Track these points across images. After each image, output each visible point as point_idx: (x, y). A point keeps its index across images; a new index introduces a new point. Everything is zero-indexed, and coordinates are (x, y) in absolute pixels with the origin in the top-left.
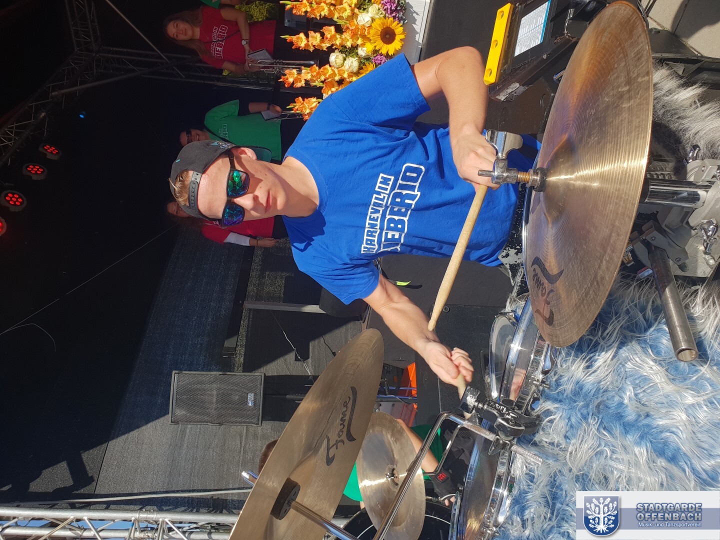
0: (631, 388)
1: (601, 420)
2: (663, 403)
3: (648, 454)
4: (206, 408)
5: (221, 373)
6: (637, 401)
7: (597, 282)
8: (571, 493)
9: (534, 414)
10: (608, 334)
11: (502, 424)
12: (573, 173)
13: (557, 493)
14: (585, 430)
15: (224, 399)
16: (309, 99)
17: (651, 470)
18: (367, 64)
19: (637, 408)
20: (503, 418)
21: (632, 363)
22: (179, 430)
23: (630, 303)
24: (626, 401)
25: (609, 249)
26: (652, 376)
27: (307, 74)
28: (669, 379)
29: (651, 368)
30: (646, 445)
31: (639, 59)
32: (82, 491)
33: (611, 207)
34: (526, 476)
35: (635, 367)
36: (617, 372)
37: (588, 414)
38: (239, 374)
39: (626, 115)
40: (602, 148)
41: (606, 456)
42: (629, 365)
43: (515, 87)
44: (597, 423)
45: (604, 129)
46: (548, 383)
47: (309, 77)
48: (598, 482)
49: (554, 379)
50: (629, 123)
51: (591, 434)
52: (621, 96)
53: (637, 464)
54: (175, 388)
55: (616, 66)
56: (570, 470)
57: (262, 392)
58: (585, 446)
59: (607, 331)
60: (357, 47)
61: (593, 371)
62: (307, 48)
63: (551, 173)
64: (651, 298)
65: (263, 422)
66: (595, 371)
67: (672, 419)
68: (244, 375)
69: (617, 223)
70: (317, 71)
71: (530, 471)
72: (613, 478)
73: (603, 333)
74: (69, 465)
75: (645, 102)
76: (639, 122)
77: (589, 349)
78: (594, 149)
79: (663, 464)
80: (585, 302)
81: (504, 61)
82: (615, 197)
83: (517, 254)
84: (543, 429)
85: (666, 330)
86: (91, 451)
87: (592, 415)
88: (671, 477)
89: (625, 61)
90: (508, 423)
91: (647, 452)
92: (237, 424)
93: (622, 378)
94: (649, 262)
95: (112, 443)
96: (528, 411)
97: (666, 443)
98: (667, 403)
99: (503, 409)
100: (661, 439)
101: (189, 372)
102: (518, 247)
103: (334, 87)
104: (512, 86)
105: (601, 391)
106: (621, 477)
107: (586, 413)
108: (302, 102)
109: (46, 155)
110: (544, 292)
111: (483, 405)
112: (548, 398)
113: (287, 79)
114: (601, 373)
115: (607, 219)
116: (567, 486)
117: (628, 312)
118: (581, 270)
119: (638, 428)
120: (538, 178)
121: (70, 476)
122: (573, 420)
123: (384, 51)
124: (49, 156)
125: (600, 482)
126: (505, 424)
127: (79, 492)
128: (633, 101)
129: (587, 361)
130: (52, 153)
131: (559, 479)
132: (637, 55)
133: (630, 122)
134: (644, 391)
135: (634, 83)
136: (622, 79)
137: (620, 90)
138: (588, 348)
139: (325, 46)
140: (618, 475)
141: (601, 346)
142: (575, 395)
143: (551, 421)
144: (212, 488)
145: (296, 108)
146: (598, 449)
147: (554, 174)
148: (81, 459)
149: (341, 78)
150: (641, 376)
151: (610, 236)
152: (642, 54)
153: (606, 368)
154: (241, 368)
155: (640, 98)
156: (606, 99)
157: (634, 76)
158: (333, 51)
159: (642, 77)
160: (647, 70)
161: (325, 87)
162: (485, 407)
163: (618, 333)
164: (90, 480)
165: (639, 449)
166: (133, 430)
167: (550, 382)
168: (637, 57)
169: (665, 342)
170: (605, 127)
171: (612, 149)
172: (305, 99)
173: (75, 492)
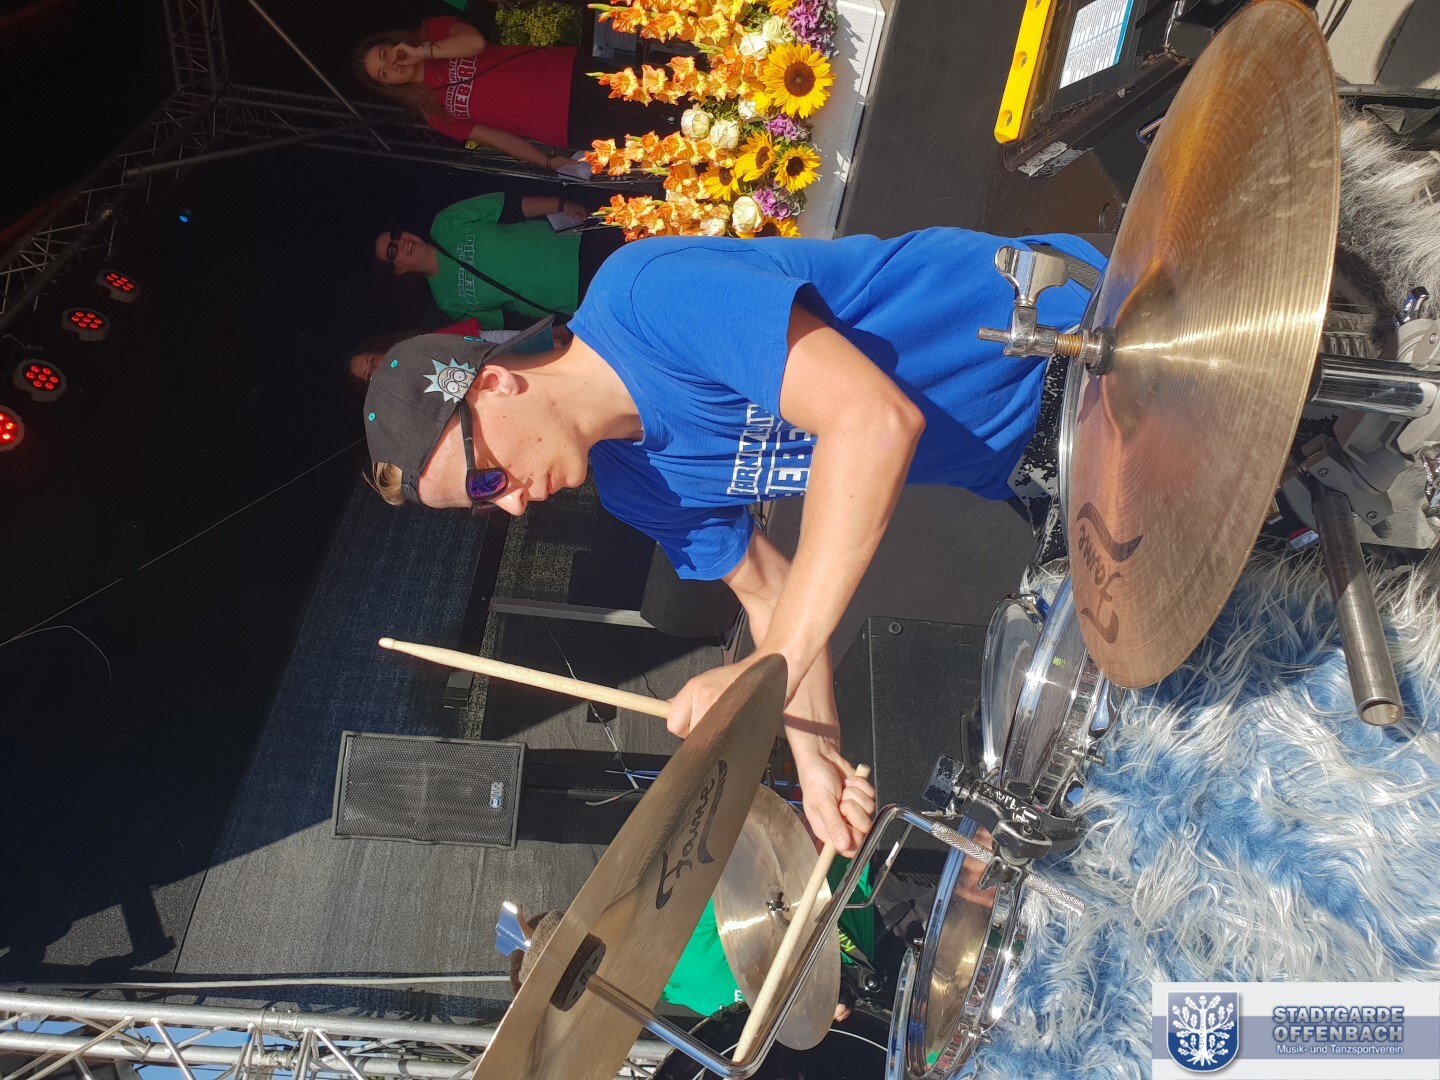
0: (1267, 770)
1: (1205, 832)
2: (1330, 802)
3: (1294, 900)
4: (407, 809)
5: (439, 739)
6: (1277, 796)
7: (1210, 567)
8: (1137, 967)
9: (1072, 813)
10: (1224, 661)
11: (1007, 832)
12: (1169, 339)
13: (1109, 966)
14: (1171, 850)
15: (443, 790)
16: (638, 199)
17: (1299, 929)
18: (756, 134)
19: (1277, 810)
20: (1008, 821)
21: (1270, 721)
22: (350, 851)
23: (1272, 598)
24: (1256, 795)
25: (1235, 503)
26: (1309, 748)
27: (635, 149)
28: (1342, 753)
29: (1309, 731)
30: (1292, 883)
31: (1313, 121)
32: (150, 966)
33: (1244, 419)
34: (1049, 929)
35: (1277, 730)
36: (1239, 737)
37: (1179, 819)
38: (475, 742)
39: (1283, 235)
40: (1229, 297)
41: (1212, 901)
42: (1265, 725)
43: (1059, 151)
44: (1195, 837)
45: (1236, 259)
46: (1101, 754)
47: (639, 155)
48: (1191, 946)
49: (1113, 749)
50: (1287, 251)
51: (1182, 858)
52: (1274, 194)
53: (1272, 919)
54: (346, 765)
55: (1265, 132)
56: (1137, 923)
57: (519, 781)
58: (1170, 880)
59: (1223, 656)
60: (736, 99)
61: (1191, 733)
62: (637, 99)
63: (1124, 340)
64: (1313, 590)
65: (519, 841)
66: (1196, 735)
67: (1346, 833)
68: (485, 746)
69: (1254, 453)
70: (655, 145)
71: (1057, 920)
72: (1222, 940)
73: (1214, 659)
74: (126, 913)
75: (1321, 211)
76: (1309, 251)
77: (1186, 689)
78: (1214, 298)
79: (1324, 919)
80: (1183, 604)
81: (1037, 96)
82: (1252, 399)
83: (1046, 478)
84: (1089, 845)
85: (1341, 656)
86: (172, 886)
87: (1187, 821)
88: (1338, 945)
89: (1286, 121)
90: (1019, 833)
91: (1293, 894)
92: (467, 843)
93: (1250, 750)
94: (1313, 517)
95: (214, 872)
96: (1059, 807)
97: (1330, 880)
98: (1337, 802)
99: (1009, 802)
100: (1323, 872)
101: (376, 736)
102: (1049, 465)
103: (687, 177)
104: (1051, 149)
105: (1207, 774)
106: (1239, 941)
107: (1175, 815)
108: (624, 204)
109: (110, 292)
110: (1100, 576)
111: (971, 793)
112: (1099, 784)
113: (596, 158)
114: (1207, 740)
115: (1234, 441)
116: (1129, 952)
117: (1266, 618)
118: (1177, 539)
119: (1277, 849)
120: (1099, 347)
121: (126, 935)
122: (1149, 828)
123: (790, 110)
124: (115, 295)
125: (1195, 946)
126: (1014, 833)
127: (143, 968)
128: (1297, 206)
129: (1182, 714)
130: (123, 289)
131: (1113, 938)
132: (1310, 112)
133: (1290, 250)
134: (1291, 777)
135: (1301, 171)
136: (1277, 159)
137: (1271, 182)
138: (1185, 687)
139: (674, 95)
140: (1233, 937)
141: (1210, 686)
142: (1154, 780)
143: (1105, 829)
144: (410, 971)
145: (612, 215)
146: (1196, 887)
147: (1132, 339)
148: (151, 902)
149: (703, 159)
150: (1288, 747)
151: (1239, 478)
152: (1321, 113)
153: (1218, 730)
154: (478, 732)
155: (1313, 203)
156: (1244, 199)
157: (1303, 155)
158: (690, 106)
159: (1318, 159)
160: (1329, 146)
161: (670, 177)
162: (975, 796)
163: (1244, 660)
164: (166, 945)
165: (1277, 890)
166: (257, 848)
167: (1106, 752)
168: (1309, 117)
169: (1337, 679)
170: (1239, 256)
171: (1252, 302)
172: (630, 199)
173: (136, 968)
